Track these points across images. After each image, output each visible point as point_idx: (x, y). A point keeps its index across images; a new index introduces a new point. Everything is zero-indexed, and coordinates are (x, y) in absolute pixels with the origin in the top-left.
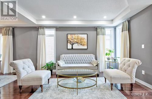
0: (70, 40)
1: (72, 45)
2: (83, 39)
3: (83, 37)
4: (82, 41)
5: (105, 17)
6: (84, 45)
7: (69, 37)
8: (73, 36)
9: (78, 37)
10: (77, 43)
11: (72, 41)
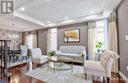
0: (66, 35)
1: (68, 39)
2: (76, 34)
3: (75, 32)
4: (75, 35)
5: (92, 12)
6: (76, 38)
7: (66, 32)
8: (68, 31)
9: (72, 32)
10: (71, 37)
11: (67, 35)
